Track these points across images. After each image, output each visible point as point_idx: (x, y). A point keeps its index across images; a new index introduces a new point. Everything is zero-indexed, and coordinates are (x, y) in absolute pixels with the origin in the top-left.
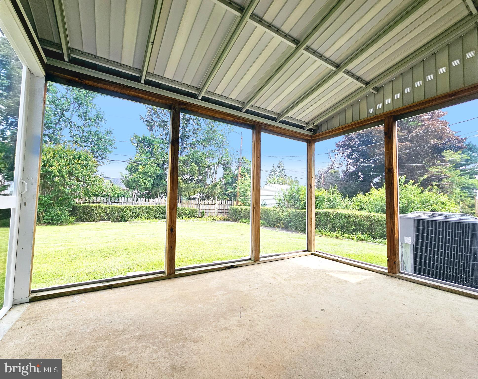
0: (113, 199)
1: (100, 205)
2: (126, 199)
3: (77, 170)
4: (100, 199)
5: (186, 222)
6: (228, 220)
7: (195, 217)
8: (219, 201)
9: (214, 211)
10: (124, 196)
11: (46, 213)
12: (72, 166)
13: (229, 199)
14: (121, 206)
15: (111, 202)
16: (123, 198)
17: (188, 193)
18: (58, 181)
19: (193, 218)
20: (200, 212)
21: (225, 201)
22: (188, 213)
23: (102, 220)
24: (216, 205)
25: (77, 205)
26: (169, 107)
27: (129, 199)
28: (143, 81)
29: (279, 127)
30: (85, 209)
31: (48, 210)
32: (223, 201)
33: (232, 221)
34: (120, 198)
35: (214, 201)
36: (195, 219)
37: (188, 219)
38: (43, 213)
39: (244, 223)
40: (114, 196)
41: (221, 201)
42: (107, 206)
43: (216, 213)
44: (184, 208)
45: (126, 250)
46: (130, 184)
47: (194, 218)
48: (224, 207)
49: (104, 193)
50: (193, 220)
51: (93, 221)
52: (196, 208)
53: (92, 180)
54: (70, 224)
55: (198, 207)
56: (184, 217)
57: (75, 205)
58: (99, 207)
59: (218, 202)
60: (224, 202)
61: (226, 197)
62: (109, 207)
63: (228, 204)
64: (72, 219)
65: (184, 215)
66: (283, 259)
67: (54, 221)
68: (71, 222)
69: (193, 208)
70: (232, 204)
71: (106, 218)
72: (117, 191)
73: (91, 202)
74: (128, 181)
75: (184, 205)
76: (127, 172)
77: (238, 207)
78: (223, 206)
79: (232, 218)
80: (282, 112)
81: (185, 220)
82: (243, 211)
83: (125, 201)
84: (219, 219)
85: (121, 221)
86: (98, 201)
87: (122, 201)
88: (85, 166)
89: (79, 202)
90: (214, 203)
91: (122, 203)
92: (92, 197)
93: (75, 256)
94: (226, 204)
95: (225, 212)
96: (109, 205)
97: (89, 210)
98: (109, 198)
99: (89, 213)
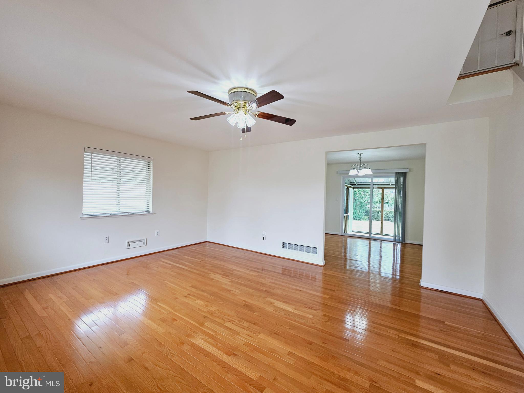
96: (390, 210)
97: (376, 212)
98: (390, 204)
99: (376, 214)
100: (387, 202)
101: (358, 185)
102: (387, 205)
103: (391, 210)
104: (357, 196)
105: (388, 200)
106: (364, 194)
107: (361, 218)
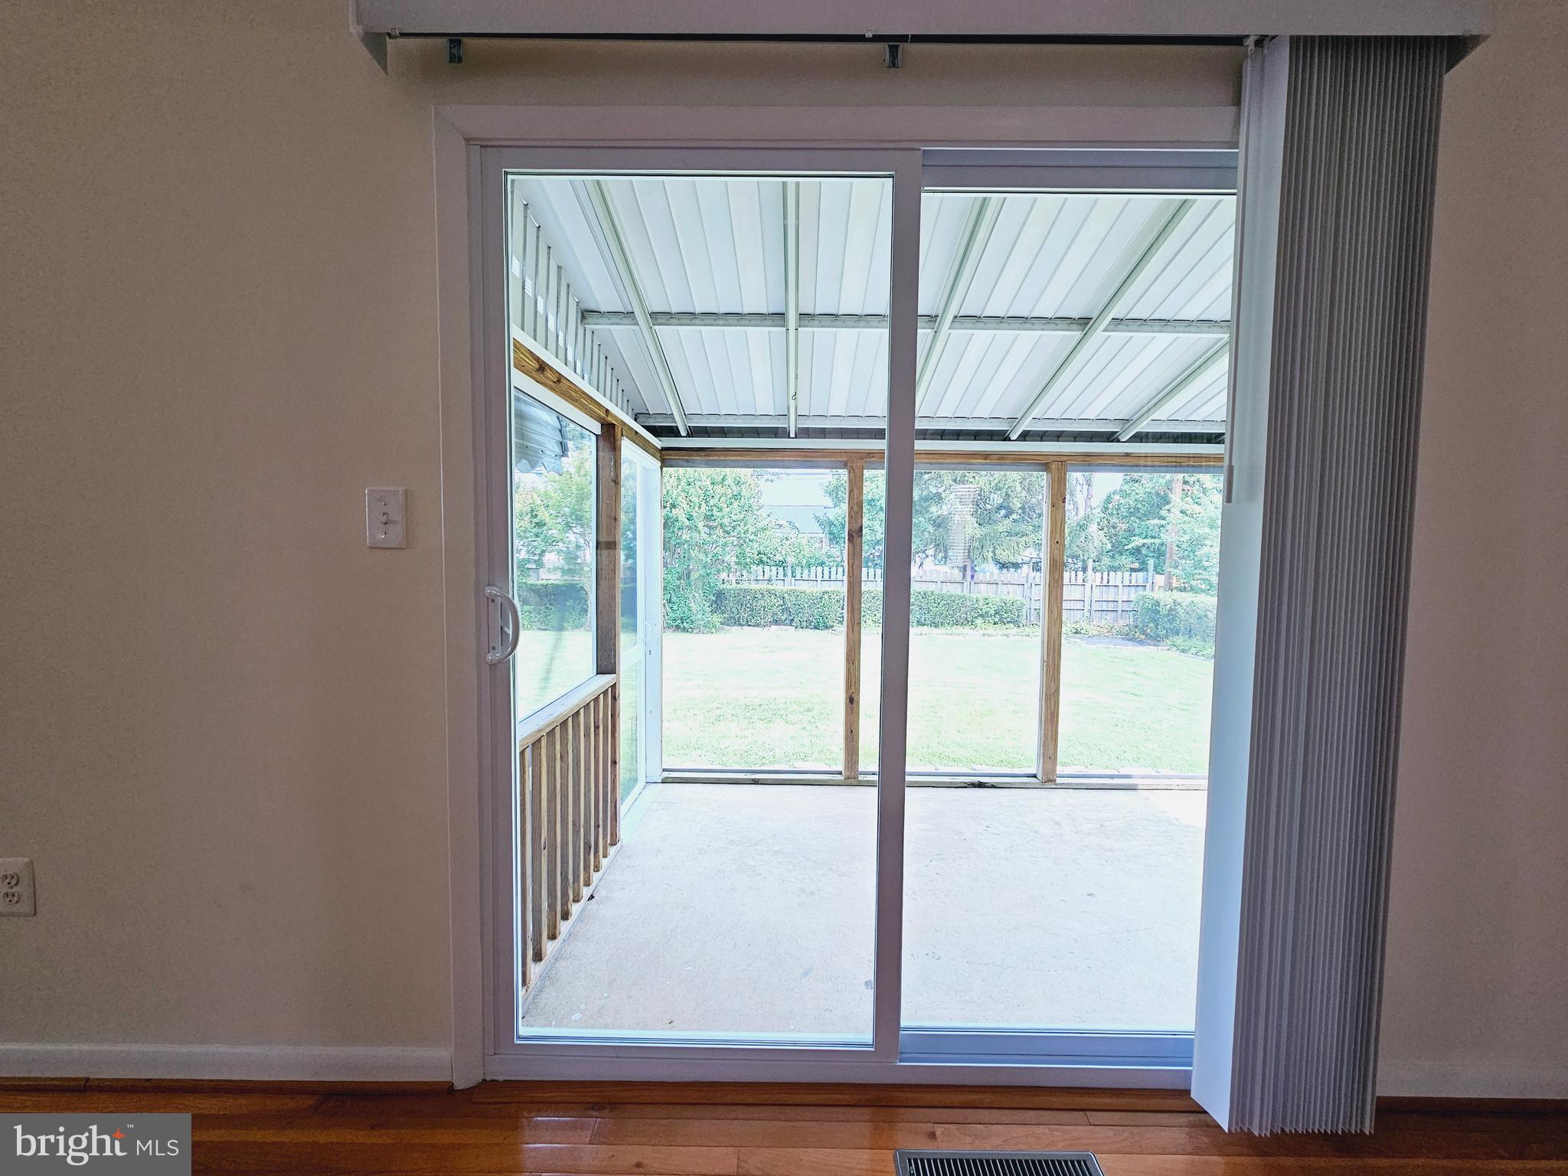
0: (798, 570)
1: (771, 587)
2: (826, 570)
3: (721, 510)
4: (771, 571)
5: (986, 637)
6: (1129, 637)
7: (1015, 623)
8: (1099, 575)
9: (1079, 605)
10: (822, 564)
11: (671, 605)
12: (711, 503)
13: (1136, 565)
14: (814, 590)
15: (793, 579)
16: (820, 569)
17: (994, 552)
18: (688, 539)
19: (1007, 625)
20: (1033, 608)
21: (1119, 573)
22: (992, 612)
23: (776, 622)
24: (1088, 586)
25: (725, 586)
26: (845, 465)
27: (833, 570)
28: (792, 435)
29: (1127, 455)
30: (741, 597)
31: (674, 599)
32: (1112, 574)
33: (1141, 643)
34: (813, 569)
35: (1080, 574)
36: (1013, 630)
37: (991, 629)
38: (667, 605)
39: (1183, 651)
40: (799, 564)
41: (1105, 574)
42: (785, 589)
43: (1087, 614)
44: (980, 597)
45: (809, 710)
46: (835, 531)
47: (1012, 625)
48: (1117, 594)
49: (779, 557)
50: (1007, 632)
51: (758, 625)
52: (1019, 597)
53: (750, 530)
54: (713, 630)
55: (1027, 592)
56: (979, 621)
57: (722, 587)
58: (769, 591)
59: (1094, 578)
60: (1116, 578)
61: (1126, 561)
62: (789, 593)
63: (1133, 583)
64: (717, 619)
65: (982, 616)
66: (1132, 788)
67: (685, 624)
68: (714, 626)
69: (1011, 597)
70: (1148, 586)
71: (783, 618)
72: (806, 553)
73: (752, 578)
74: (831, 524)
75: (983, 587)
76: (828, 501)
77: (1166, 598)
78: (1112, 589)
79: (1144, 633)
80: (1134, 415)
81: (982, 632)
82: (1179, 609)
83: (826, 577)
84: (1095, 633)
85: (816, 628)
86: (767, 577)
87: (819, 578)
88: (735, 497)
89: (728, 580)
90: (1080, 582)
91: (819, 581)
92: (754, 567)
93: (718, 712)
94: (1127, 583)
95: (1120, 610)
96: (790, 588)
97: (748, 598)
98: (790, 568)
99: (749, 605)
100: (781, 559)
101: (694, 432)
102: (781, 570)
103: (793, 588)
104: (686, 541)
105: (784, 552)
106: (706, 530)
107: (700, 622)
